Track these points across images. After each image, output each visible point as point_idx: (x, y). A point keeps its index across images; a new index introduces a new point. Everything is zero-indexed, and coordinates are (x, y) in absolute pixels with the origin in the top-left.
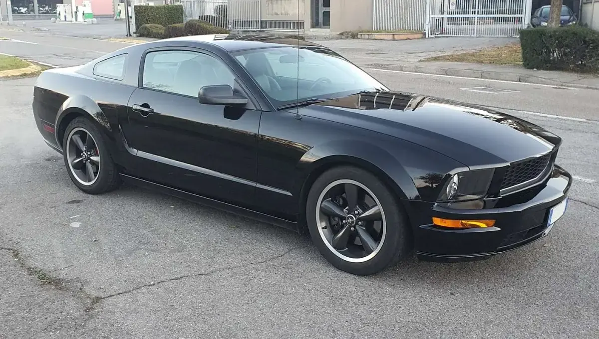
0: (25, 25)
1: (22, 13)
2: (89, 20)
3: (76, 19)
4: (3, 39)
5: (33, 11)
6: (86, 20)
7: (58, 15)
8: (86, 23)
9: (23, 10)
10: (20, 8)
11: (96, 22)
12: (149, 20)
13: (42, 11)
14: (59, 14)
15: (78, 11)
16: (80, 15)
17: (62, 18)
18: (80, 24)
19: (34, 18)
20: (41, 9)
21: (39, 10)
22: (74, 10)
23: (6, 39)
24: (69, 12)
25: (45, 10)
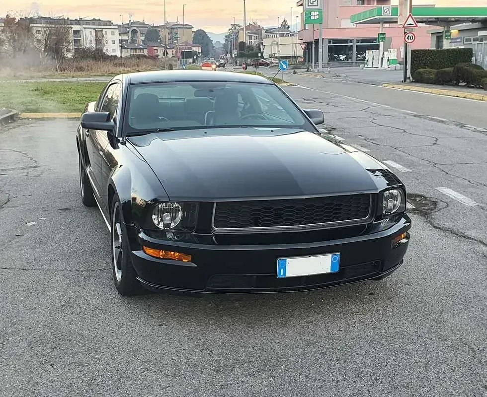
0: (329, 71)
1: (341, 60)
2: (393, 66)
3: (381, 66)
4: (289, 84)
5: (351, 58)
6: (390, 66)
7: (366, 61)
8: (389, 69)
9: (342, 57)
10: (340, 56)
11: (399, 68)
12: (427, 64)
13: (359, 57)
14: (368, 61)
15: (384, 57)
16: (385, 60)
17: (370, 64)
18: (385, 71)
19: (351, 65)
20: (359, 56)
21: (357, 57)
22: (381, 56)
23: (291, 85)
24: (376, 58)
25: (363, 57)
